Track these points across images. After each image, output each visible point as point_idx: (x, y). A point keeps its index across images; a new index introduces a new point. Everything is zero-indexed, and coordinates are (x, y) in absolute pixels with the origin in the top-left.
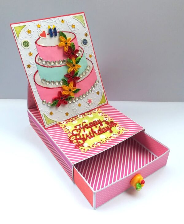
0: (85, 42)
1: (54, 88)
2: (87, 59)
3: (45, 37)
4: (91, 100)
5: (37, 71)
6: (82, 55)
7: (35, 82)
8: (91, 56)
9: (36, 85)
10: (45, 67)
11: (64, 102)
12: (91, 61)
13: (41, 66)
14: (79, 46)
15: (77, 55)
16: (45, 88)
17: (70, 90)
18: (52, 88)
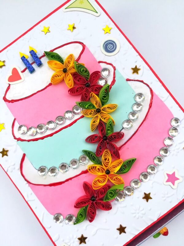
0: (110, 46)
1: (71, 179)
2: (128, 80)
3: (20, 78)
4: (174, 173)
5: (24, 155)
6: (114, 77)
7: (26, 180)
8: (136, 70)
9: (31, 185)
10: (36, 140)
11: (103, 207)
12: (142, 82)
13: (29, 141)
14: (100, 62)
15: (102, 83)
16: (51, 185)
17: (108, 172)
18: (67, 180)
